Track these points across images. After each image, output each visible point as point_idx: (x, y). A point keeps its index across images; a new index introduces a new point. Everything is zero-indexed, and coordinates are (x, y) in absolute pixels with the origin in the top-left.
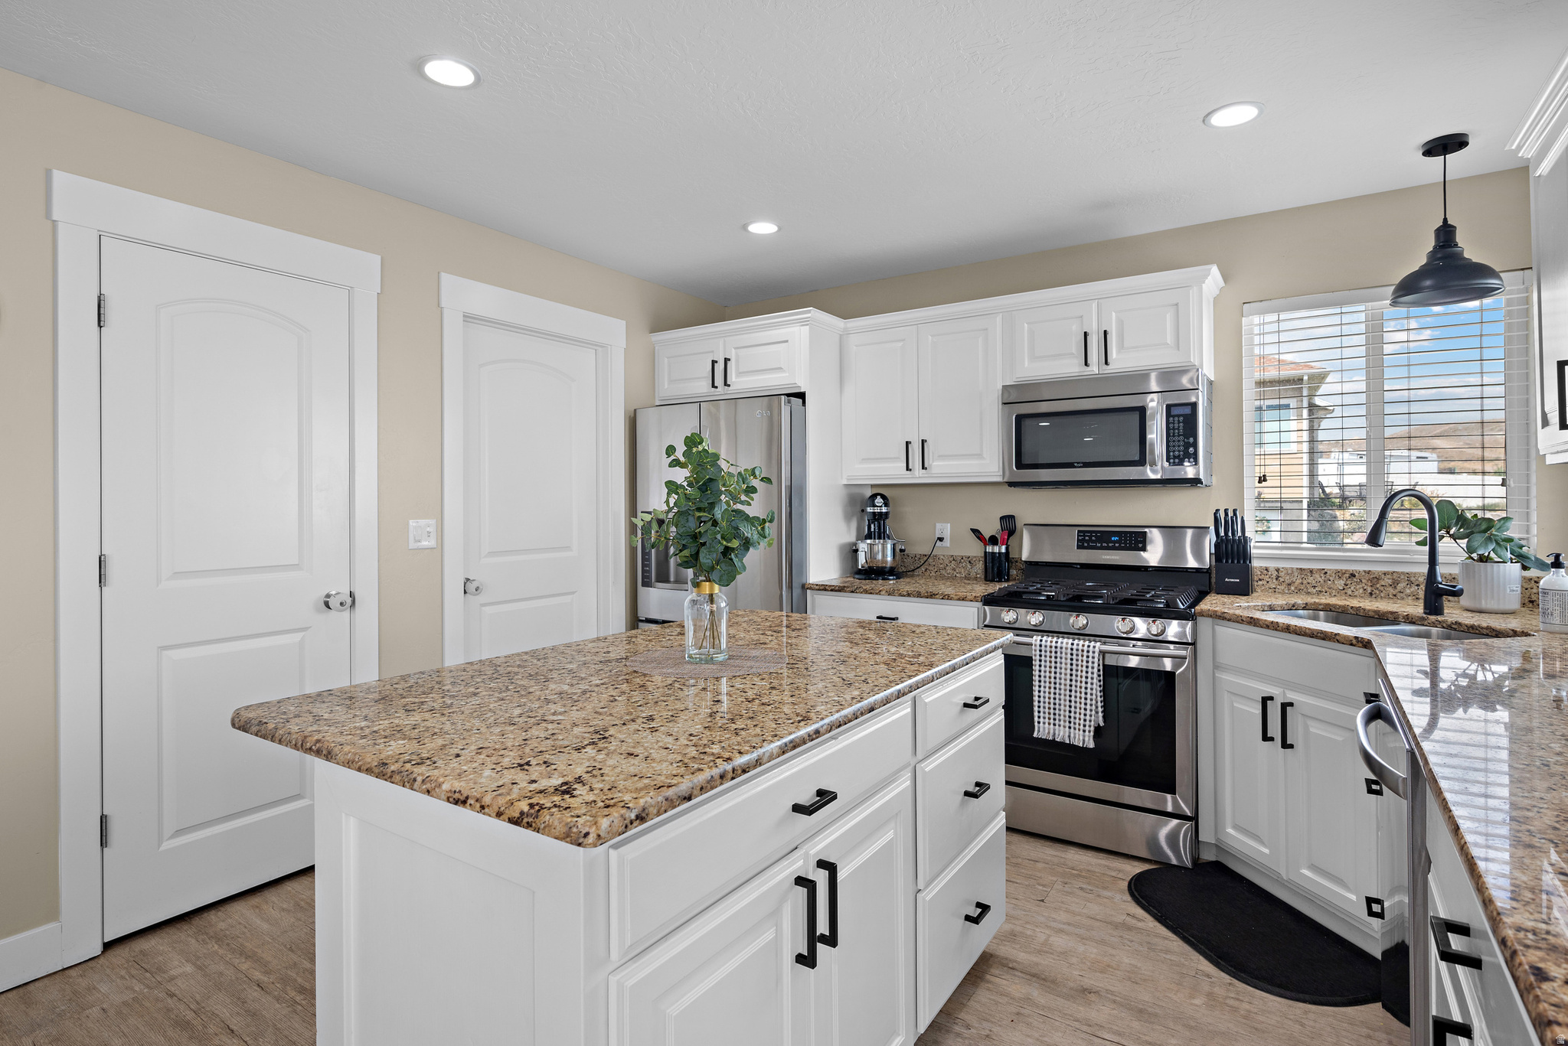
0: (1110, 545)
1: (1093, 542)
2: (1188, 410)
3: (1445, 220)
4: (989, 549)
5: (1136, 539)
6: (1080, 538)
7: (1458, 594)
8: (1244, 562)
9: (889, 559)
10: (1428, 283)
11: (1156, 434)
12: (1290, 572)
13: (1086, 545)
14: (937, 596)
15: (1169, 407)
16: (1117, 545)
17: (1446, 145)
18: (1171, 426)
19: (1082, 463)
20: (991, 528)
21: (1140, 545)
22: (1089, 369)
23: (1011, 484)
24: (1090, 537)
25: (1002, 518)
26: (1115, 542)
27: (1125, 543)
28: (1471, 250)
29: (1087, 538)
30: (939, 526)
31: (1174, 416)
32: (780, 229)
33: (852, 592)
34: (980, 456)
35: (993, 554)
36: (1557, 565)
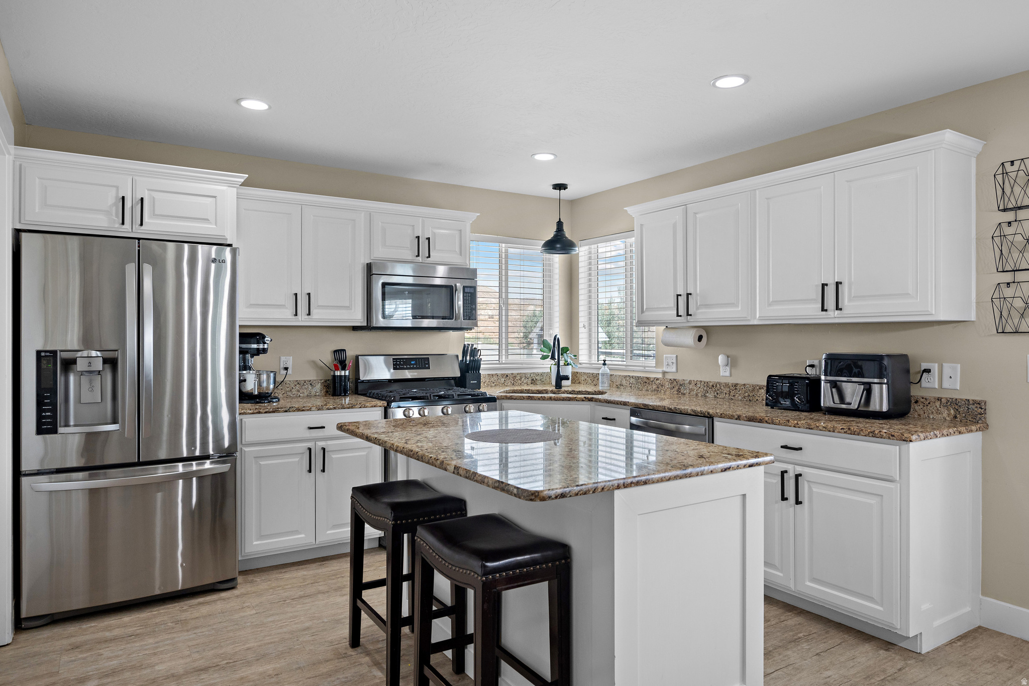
0: (411, 366)
1: (402, 365)
2: (472, 290)
3: (560, 219)
5: (424, 362)
6: (394, 363)
7: (567, 378)
8: (479, 372)
9: (272, 386)
11: (459, 302)
13: (398, 367)
14: (357, 406)
15: (464, 287)
16: (415, 366)
17: (560, 187)
18: (465, 298)
19: (421, 316)
20: (328, 358)
21: (427, 366)
22: (418, 259)
24: (400, 362)
26: (413, 364)
27: (419, 365)
28: (568, 234)
29: (398, 363)
30: (283, 358)
31: (466, 293)
32: (270, 107)
33: (286, 411)
34: (348, 308)
36: (604, 364)
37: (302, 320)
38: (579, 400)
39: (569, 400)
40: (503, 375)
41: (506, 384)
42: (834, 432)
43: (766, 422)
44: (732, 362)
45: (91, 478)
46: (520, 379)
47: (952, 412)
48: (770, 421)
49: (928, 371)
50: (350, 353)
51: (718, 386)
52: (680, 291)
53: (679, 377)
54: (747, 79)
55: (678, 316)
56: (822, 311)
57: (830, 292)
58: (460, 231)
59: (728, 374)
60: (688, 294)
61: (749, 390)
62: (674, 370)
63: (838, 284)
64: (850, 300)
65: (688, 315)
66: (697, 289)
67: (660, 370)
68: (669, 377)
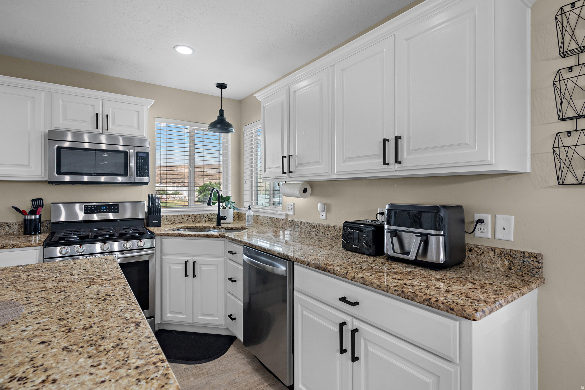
0: (102, 211)
1: (93, 210)
2: (145, 155)
3: (221, 108)
4: (28, 217)
5: (114, 208)
6: (86, 208)
7: (225, 219)
8: (160, 214)
10: (218, 126)
11: (133, 164)
12: (170, 217)
13: (89, 211)
14: (8, 247)
15: (137, 153)
16: (105, 211)
17: (222, 86)
18: (138, 161)
19: (96, 173)
21: (116, 210)
22: (97, 130)
23: (51, 182)
24: (91, 208)
25: (33, 200)
26: (104, 209)
27: (109, 210)
28: (228, 119)
29: (89, 208)
31: (140, 157)
34: (27, 166)
35: (31, 220)
36: (250, 209)
38: (215, 237)
39: (208, 237)
40: (185, 216)
41: (188, 222)
42: (387, 292)
43: (329, 271)
44: (327, 208)
46: (200, 218)
47: (506, 263)
48: (332, 271)
49: (481, 221)
50: (47, 201)
51: (318, 226)
52: (286, 154)
53: (295, 219)
55: (283, 173)
56: (384, 164)
57: (391, 146)
58: (138, 112)
59: (324, 217)
60: (290, 156)
61: (338, 231)
62: (292, 213)
63: (397, 138)
64: (408, 154)
65: (290, 172)
66: (297, 151)
67: (284, 213)
68: (290, 218)
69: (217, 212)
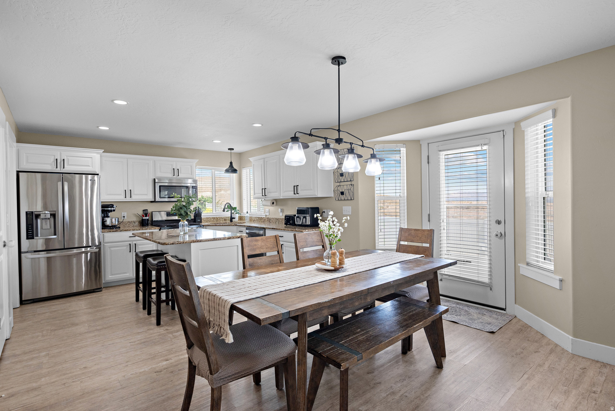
2: (196, 188)
3: (231, 161)
4: (142, 218)
6: (167, 214)
7: (235, 218)
8: (201, 217)
9: (117, 223)
10: (230, 171)
11: (190, 192)
12: (206, 218)
15: (192, 186)
17: (231, 149)
18: (193, 190)
20: (141, 213)
22: (174, 177)
23: (155, 202)
25: (144, 210)
28: (235, 166)
29: (169, 214)
30: (123, 213)
31: (193, 188)
33: (121, 231)
34: (146, 195)
35: (145, 219)
36: (247, 213)
37: (128, 199)
38: (232, 225)
39: (229, 226)
40: (212, 218)
44: (282, 211)
45: (47, 253)
46: (220, 219)
49: (324, 212)
50: (150, 211)
51: (279, 219)
52: (264, 188)
53: (269, 217)
54: (262, 125)
55: (262, 196)
56: (294, 194)
57: (295, 187)
58: (191, 166)
59: (281, 215)
60: (265, 189)
62: (268, 214)
64: (300, 191)
65: (265, 195)
66: (268, 187)
67: (265, 214)
68: (267, 217)
69: (230, 216)
